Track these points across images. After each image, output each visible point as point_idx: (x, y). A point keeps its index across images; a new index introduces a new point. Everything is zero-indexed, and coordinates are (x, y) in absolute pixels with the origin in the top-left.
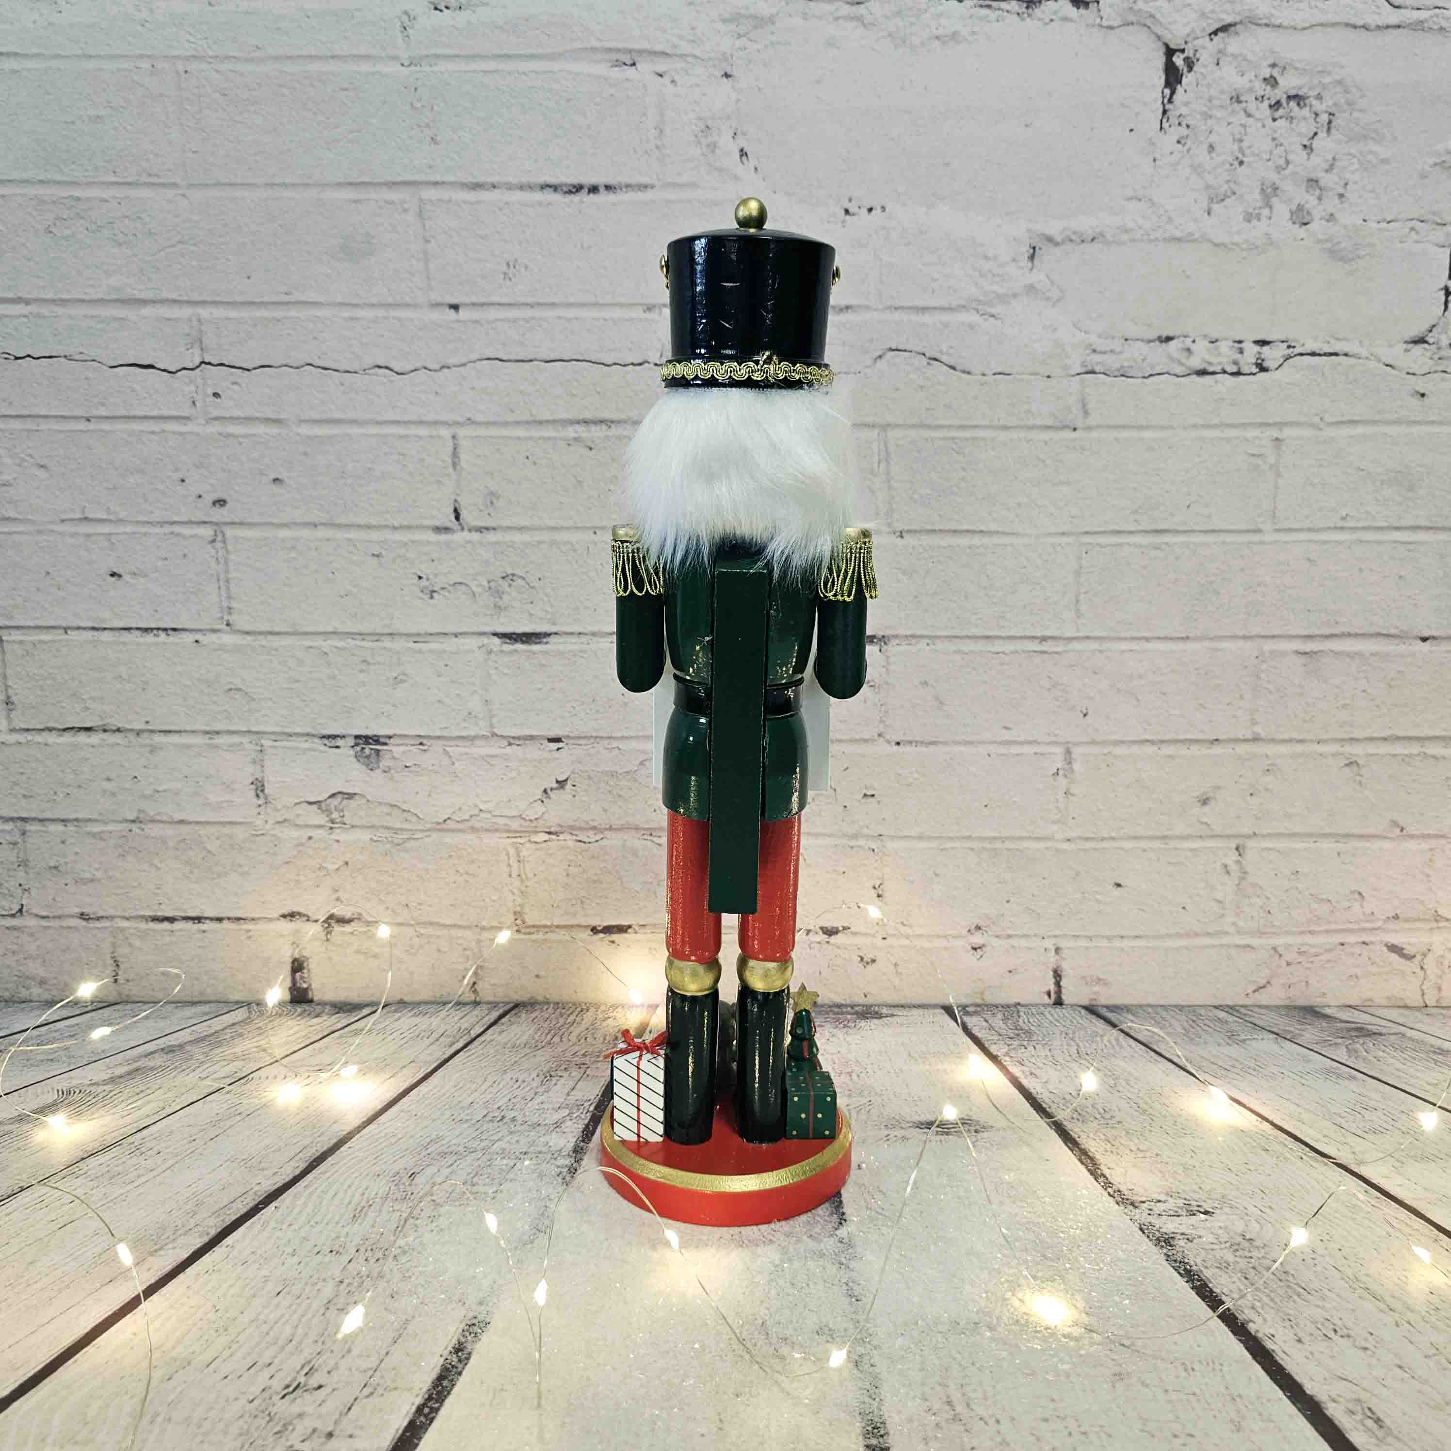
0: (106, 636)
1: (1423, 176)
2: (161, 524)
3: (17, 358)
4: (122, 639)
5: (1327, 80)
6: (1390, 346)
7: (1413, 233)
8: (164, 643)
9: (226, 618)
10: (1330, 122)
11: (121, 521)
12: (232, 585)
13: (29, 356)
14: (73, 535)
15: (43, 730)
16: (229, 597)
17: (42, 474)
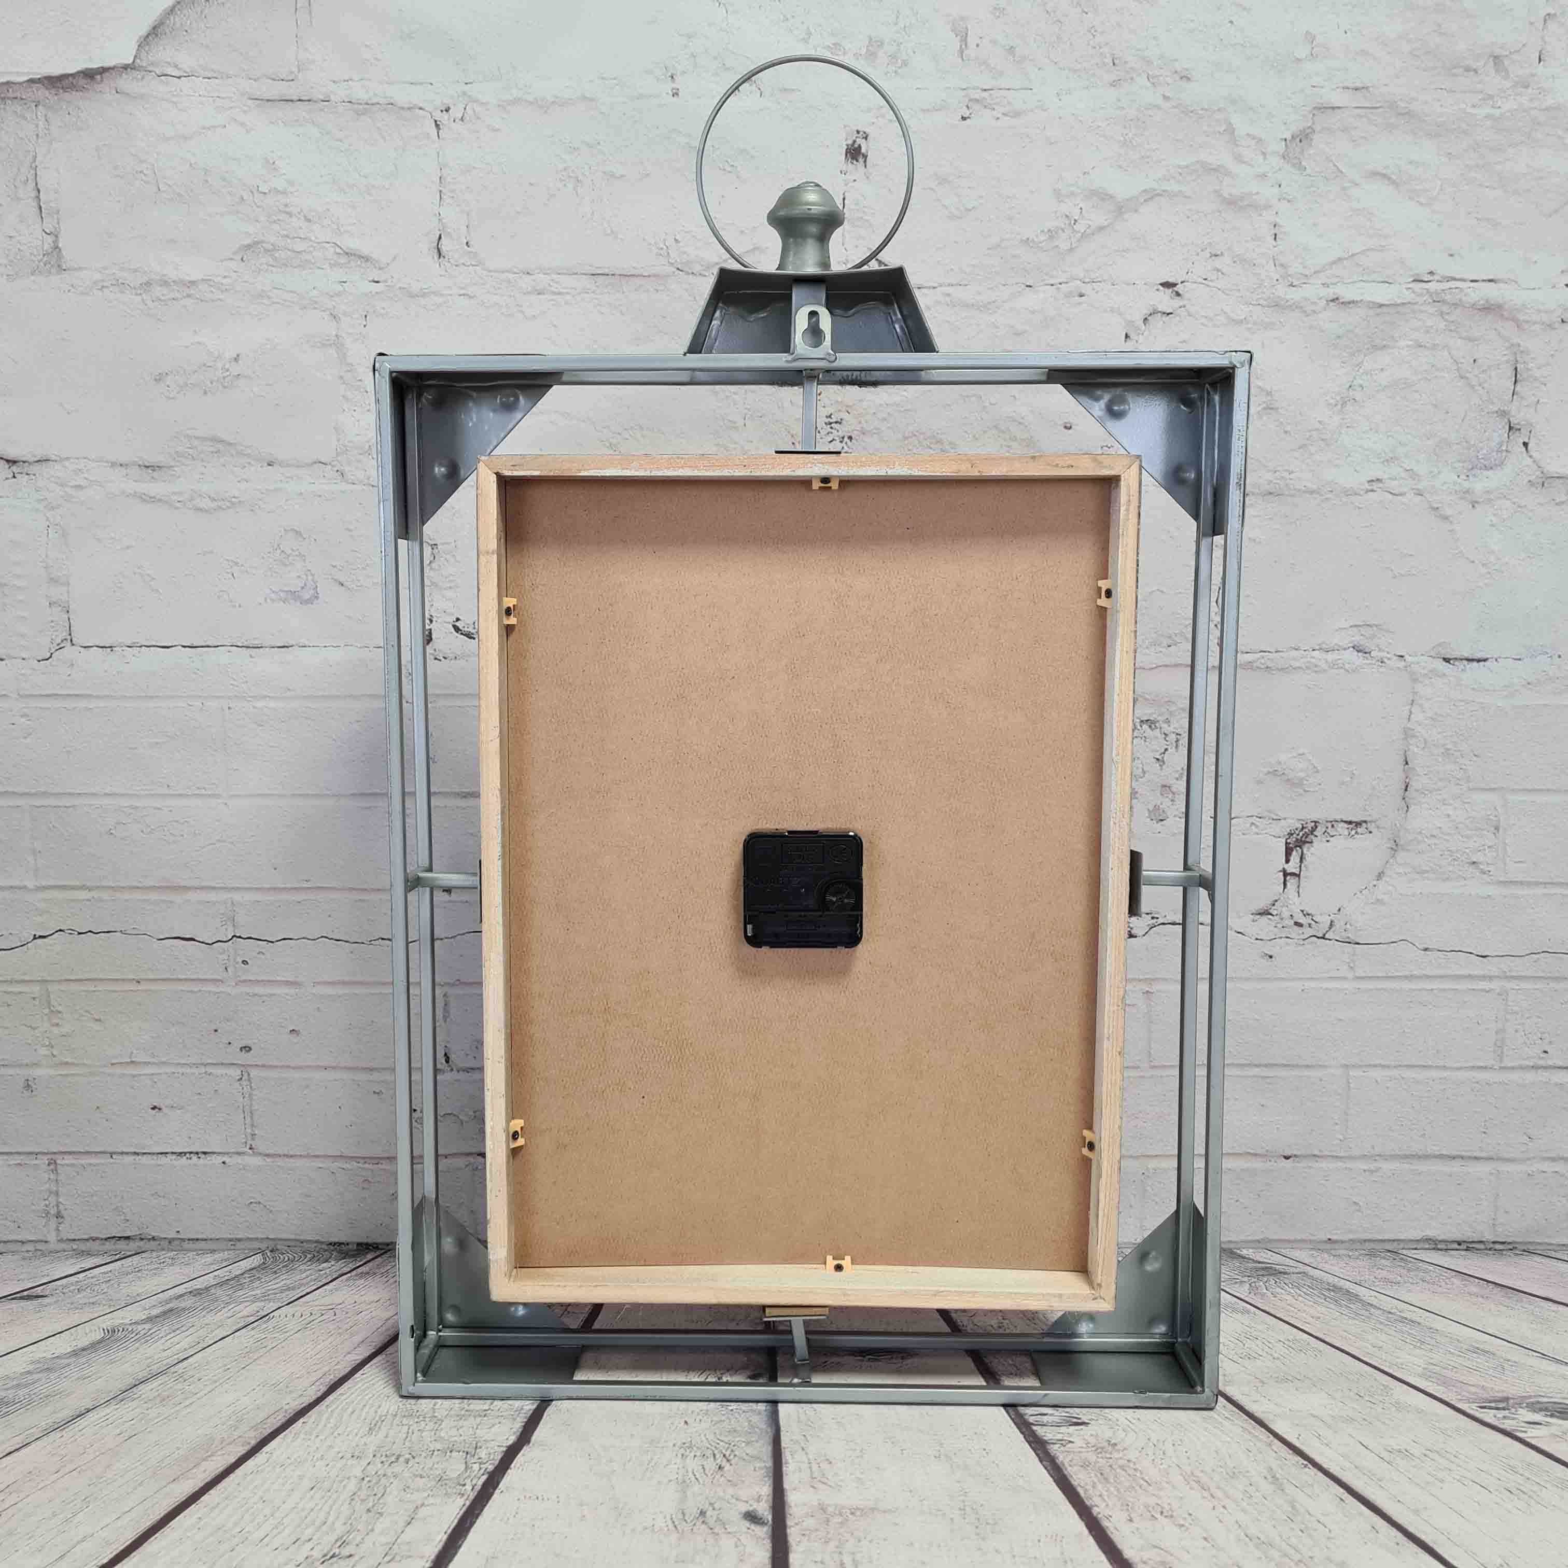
0: (145, 1160)
1: (1260, 782)
2: (197, 1065)
3: (80, 933)
4: (159, 1162)
5: (1173, 708)
6: (1240, 917)
7: (1253, 827)
8: (195, 1165)
9: (249, 1142)
10: (1177, 741)
11: (164, 1063)
12: (255, 1118)
13: (90, 931)
14: (123, 1076)
15: (87, 1240)
16: (252, 1125)
17: (96, 1026)
